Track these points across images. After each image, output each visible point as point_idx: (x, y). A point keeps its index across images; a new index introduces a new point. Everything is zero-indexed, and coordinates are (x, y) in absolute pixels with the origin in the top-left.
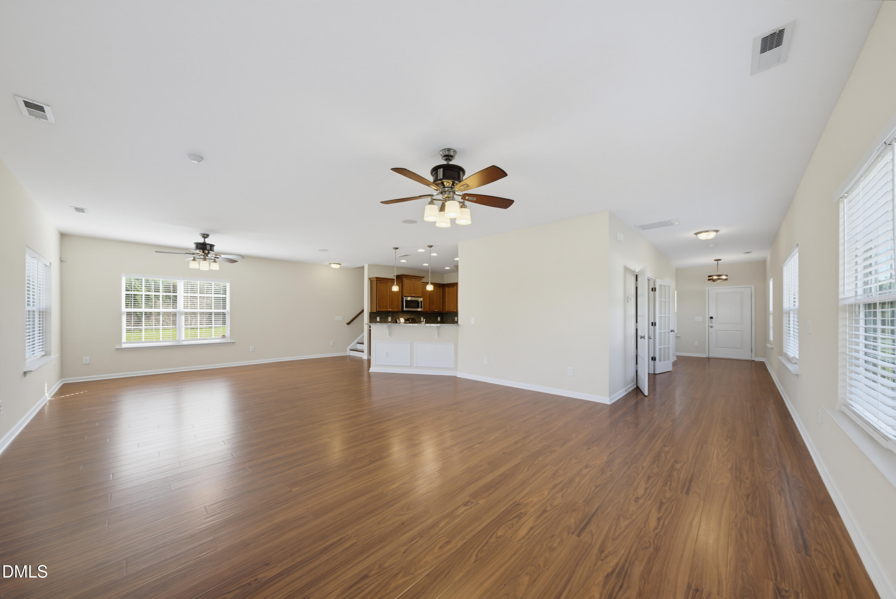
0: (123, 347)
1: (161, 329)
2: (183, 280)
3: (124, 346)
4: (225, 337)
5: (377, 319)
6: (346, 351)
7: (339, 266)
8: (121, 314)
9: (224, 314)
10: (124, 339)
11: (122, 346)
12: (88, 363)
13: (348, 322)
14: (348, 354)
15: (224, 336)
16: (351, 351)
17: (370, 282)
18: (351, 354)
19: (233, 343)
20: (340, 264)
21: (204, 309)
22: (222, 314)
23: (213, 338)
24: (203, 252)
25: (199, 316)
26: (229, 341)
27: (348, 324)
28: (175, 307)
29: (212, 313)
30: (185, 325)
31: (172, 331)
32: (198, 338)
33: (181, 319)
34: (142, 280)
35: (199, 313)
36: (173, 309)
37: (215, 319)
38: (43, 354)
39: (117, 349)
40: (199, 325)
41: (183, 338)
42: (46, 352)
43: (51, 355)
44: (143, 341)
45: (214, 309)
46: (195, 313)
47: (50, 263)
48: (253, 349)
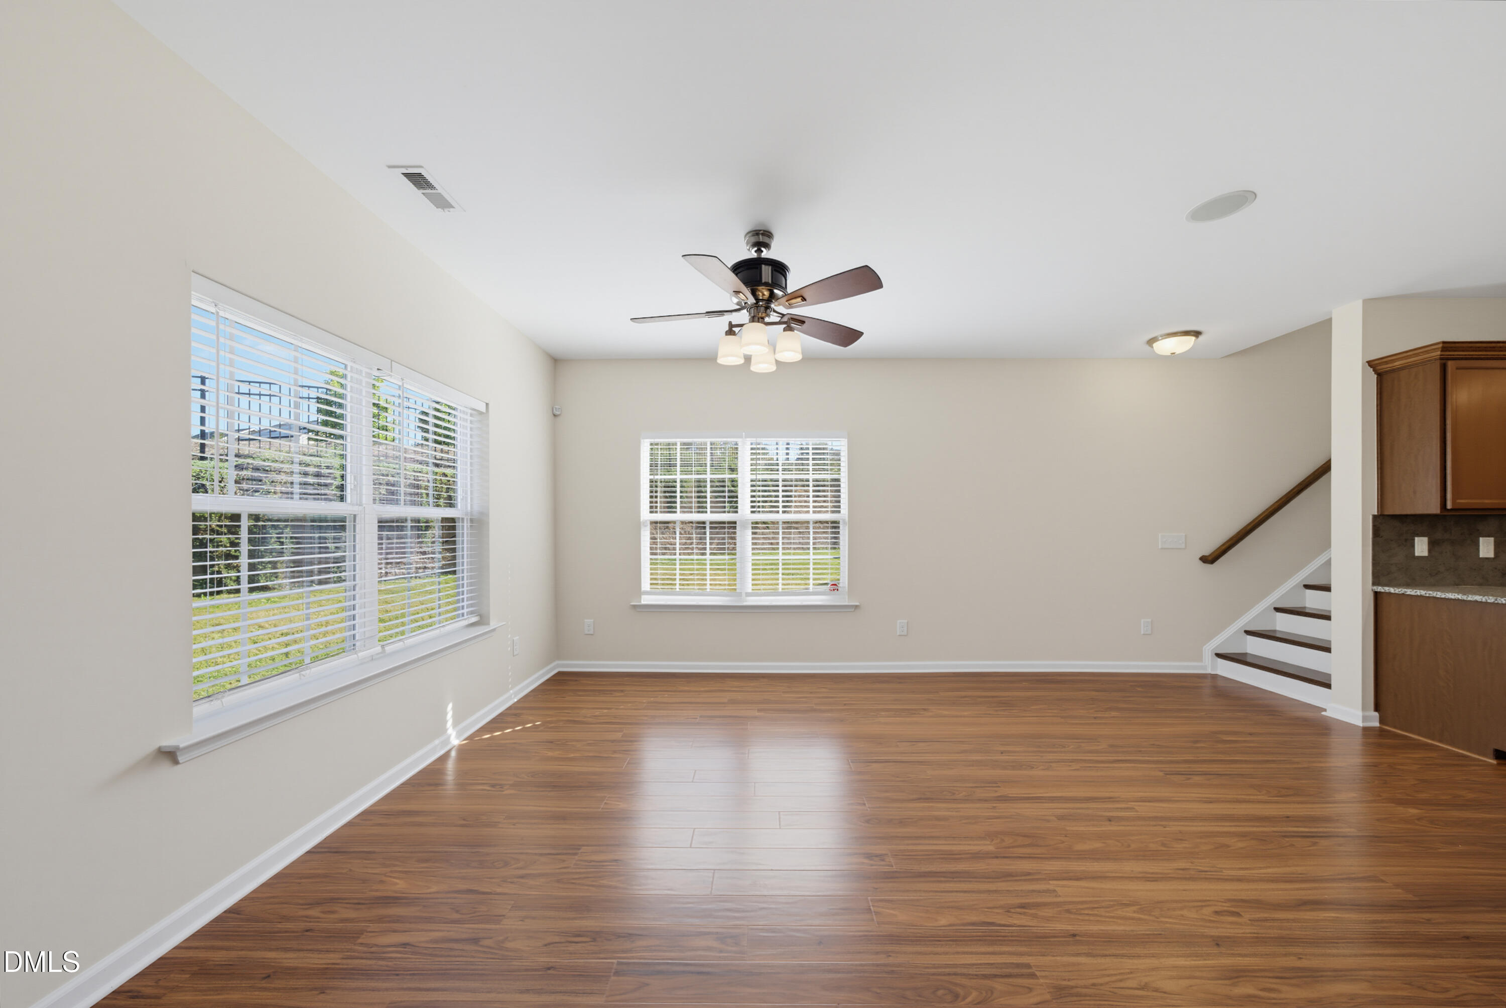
0: (643, 602)
1: (708, 562)
2: (748, 439)
3: (646, 600)
4: (838, 590)
5: (1413, 546)
6: (1200, 658)
7: (1189, 342)
8: (640, 525)
9: (835, 525)
10: (646, 585)
11: (641, 602)
12: (591, 632)
13: (1207, 551)
14: (1209, 671)
15: (836, 588)
16: (1220, 661)
17: (1374, 377)
18: (1219, 672)
19: (856, 607)
20: (1197, 334)
21: (791, 512)
22: (830, 525)
23: (811, 590)
24: (754, 293)
25: (781, 531)
26: (846, 604)
27: (1209, 559)
28: (735, 509)
29: (808, 522)
30: (753, 554)
31: (729, 569)
32: (780, 590)
33: (745, 537)
34: (676, 444)
35: (780, 523)
36: (731, 514)
37: (815, 538)
38: (474, 619)
39: (635, 607)
40: (781, 554)
41: (749, 588)
42: (481, 616)
43: (488, 624)
44: (678, 590)
45: (814, 512)
46: (773, 523)
47: (487, 404)
48: (905, 629)
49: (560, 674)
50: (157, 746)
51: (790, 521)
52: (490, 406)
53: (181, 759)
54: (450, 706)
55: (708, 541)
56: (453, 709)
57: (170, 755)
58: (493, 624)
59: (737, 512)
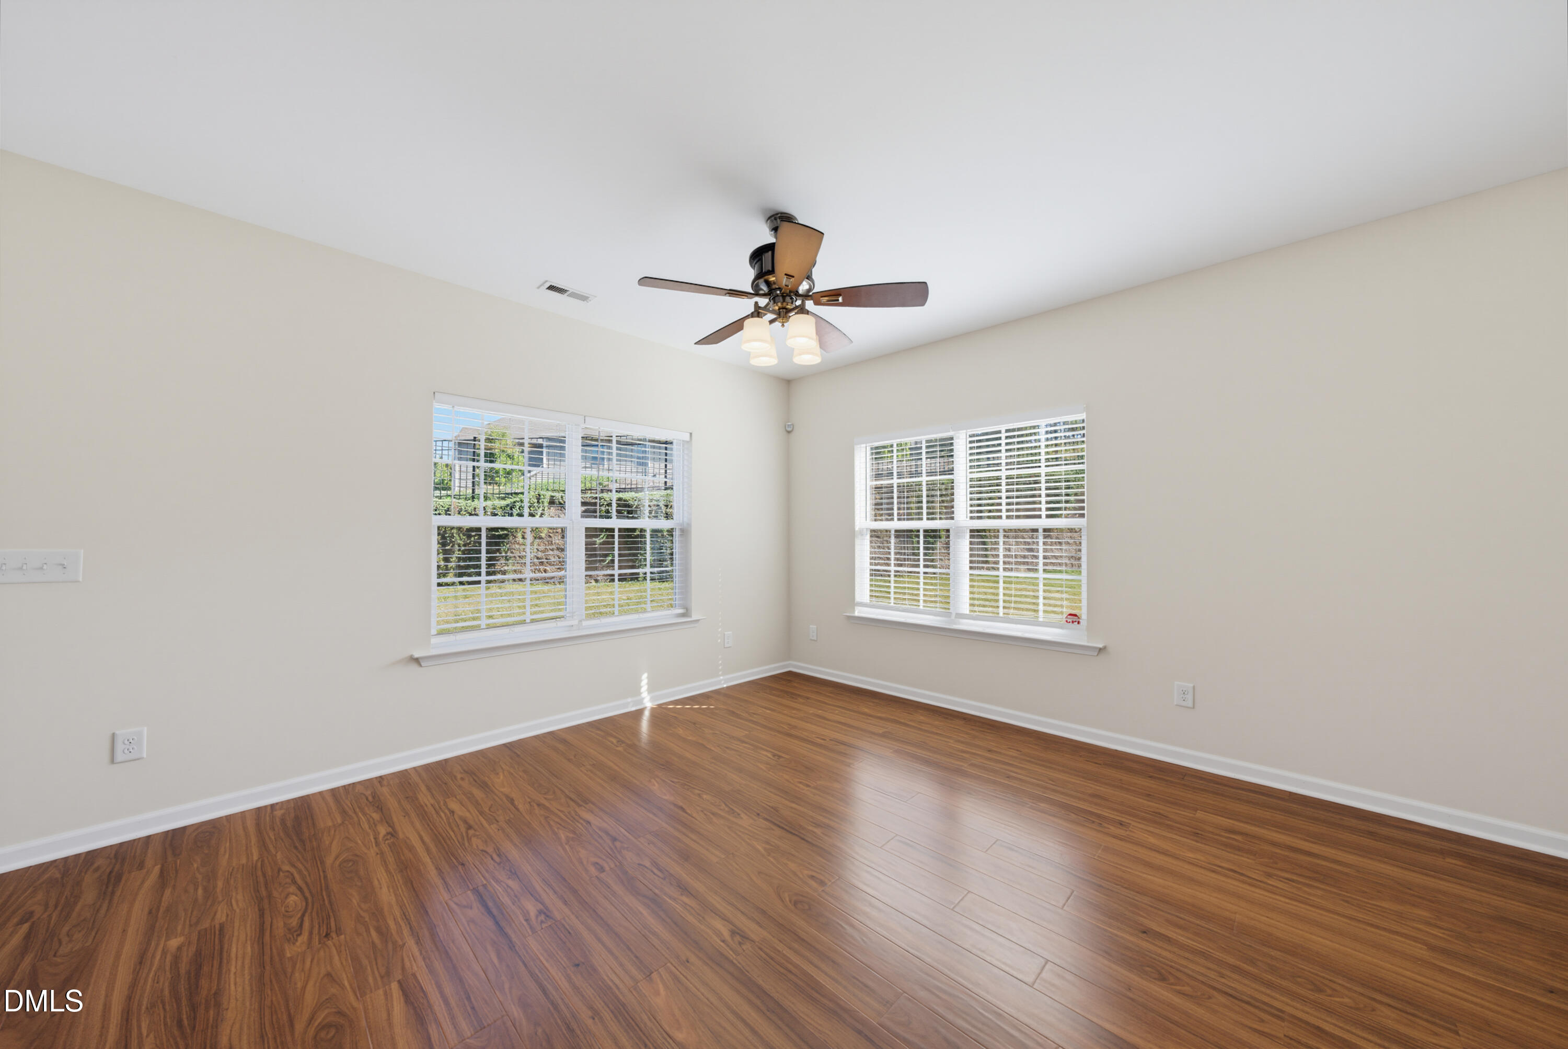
0: (857, 614)
2: (965, 431)
3: (859, 612)
4: (1079, 623)
8: (851, 535)
9: (1073, 533)
10: (861, 595)
11: (854, 613)
12: (815, 638)
15: (1075, 619)
19: (1101, 650)
21: (1017, 517)
22: (1066, 534)
23: (1041, 620)
25: (1001, 540)
26: (1091, 644)
28: (950, 515)
29: (1036, 530)
30: (971, 568)
31: (941, 585)
32: (1001, 615)
33: (962, 548)
34: (892, 446)
35: (1001, 531)
36: (944, 521)
37: (1045, 550)
38: (681, 611)
39: (849, 618)
40: (1001, 569)
41: (965, 609)
42: (687, 609)
43: (691, 616)
44: (892, 604)
45: (1048, 516)
46: (994, 531)
47: (691, 434)
48: (1190, 697)
49: (790, 673)
50: (411, 654)
51: (1022, 528)
52: (693, 434)
53: (423, 664)
54: (645, 676)
55: (922, 551)
56: (648, 678)
57: (417, 661)
58: (695, 617)
59: (952, 518)
